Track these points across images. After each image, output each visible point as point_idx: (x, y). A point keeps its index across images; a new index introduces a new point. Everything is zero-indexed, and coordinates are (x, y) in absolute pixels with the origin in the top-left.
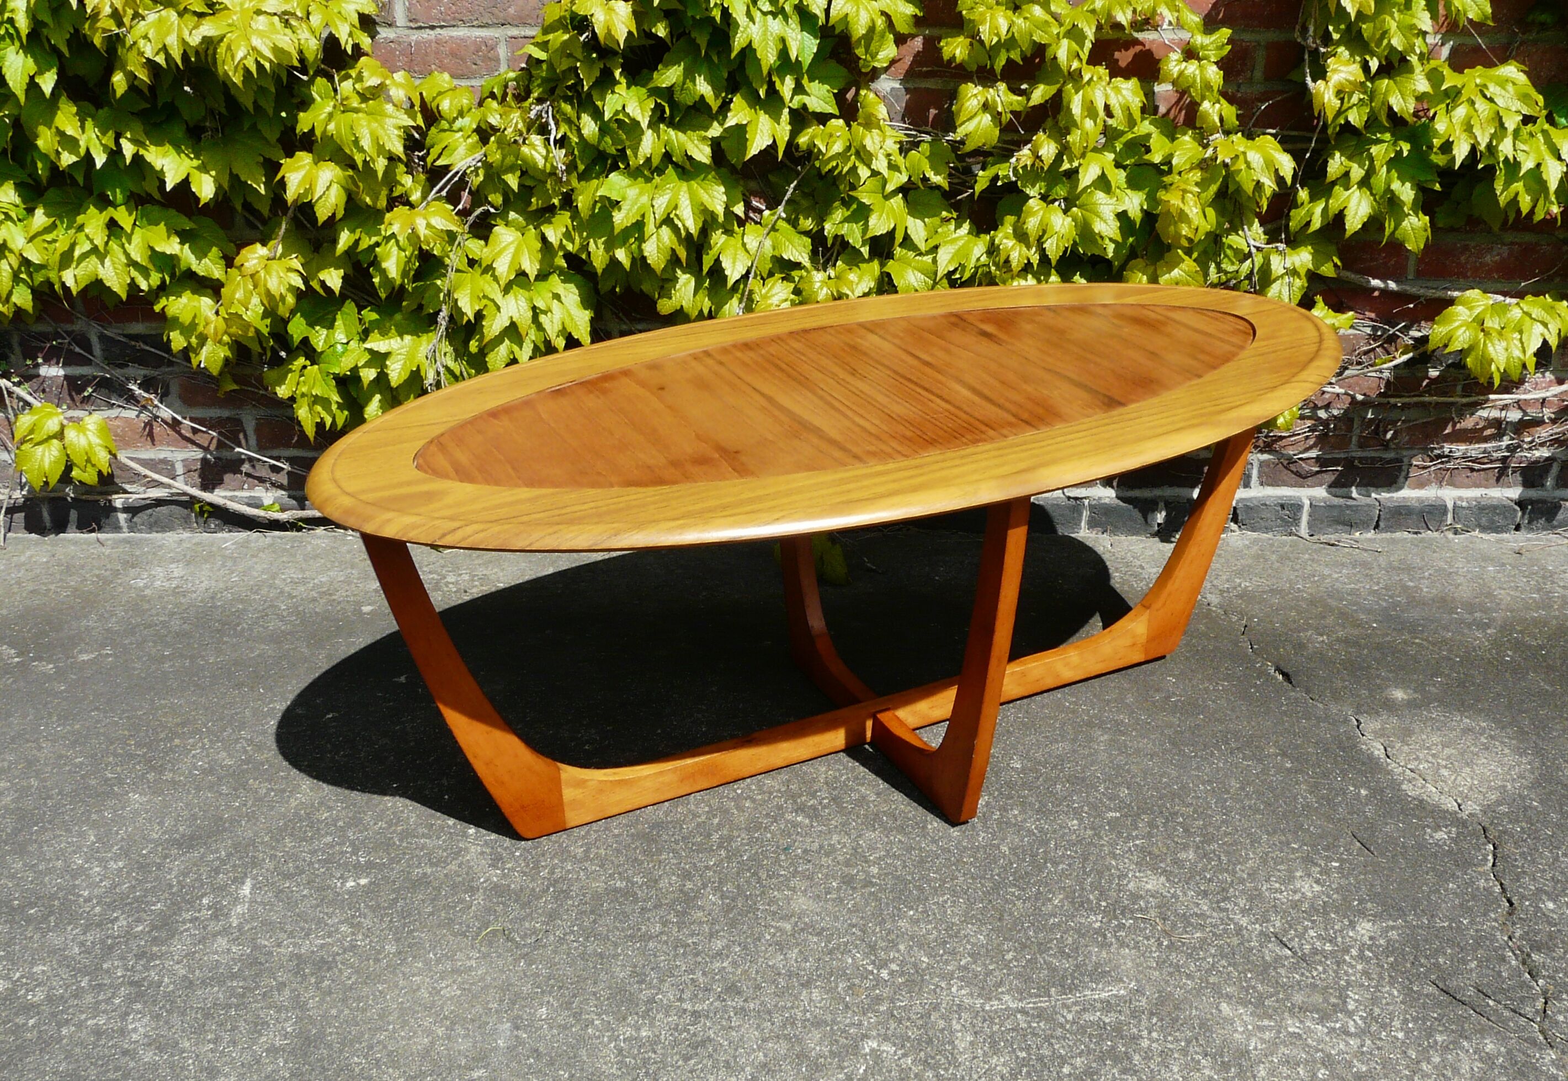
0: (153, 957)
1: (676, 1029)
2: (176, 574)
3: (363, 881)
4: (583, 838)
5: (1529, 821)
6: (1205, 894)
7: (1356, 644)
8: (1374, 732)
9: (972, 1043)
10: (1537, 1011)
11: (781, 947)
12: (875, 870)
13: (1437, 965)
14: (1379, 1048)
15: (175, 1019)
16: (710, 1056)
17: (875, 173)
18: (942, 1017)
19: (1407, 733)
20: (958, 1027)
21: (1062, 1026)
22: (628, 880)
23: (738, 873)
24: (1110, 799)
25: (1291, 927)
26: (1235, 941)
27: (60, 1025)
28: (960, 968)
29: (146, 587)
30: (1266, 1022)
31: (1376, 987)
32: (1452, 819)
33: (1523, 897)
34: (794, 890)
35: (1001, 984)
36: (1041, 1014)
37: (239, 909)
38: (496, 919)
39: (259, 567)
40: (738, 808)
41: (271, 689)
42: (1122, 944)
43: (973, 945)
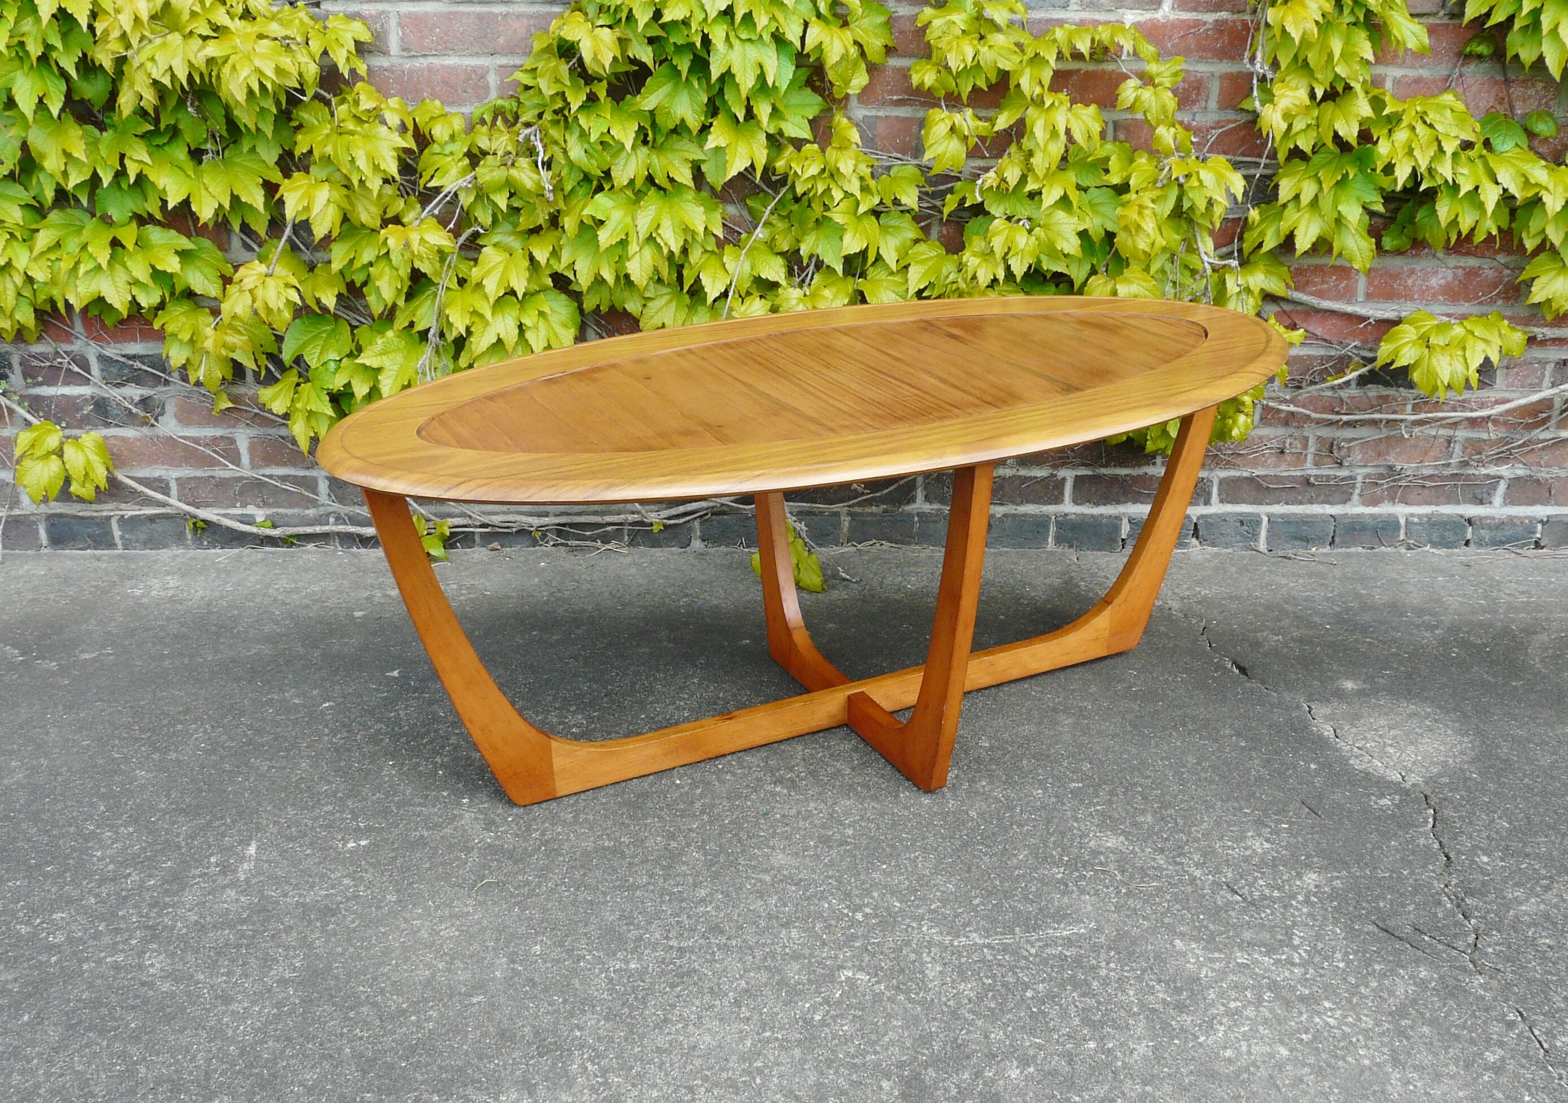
0: (166, 905)
1: (663, 962)
2: (171, 585)
3: (363, 843)
4: (572, 805)
5: (1469, 790)
6: (1162, 851)
7: (1310, 642)
8: (1325, 717)
9: (941, 972)
10: (1469, 945)
11: (761, 895)
12: (850, 832)
13: (1378, 909)
14: (1321, 976)
15: (190, 957)
16: (695, 984)
17: (847, 195)
18: (913, 951)
19: (1357, 717)
20: (929, 959)
21: (1026, 958)
22: (616, 840)
23: (720, 834)
24: (1073, 772)
25: (1241, 877)
26: (1189, 889)
27: (81, 961)
28: (930, 911)
29: (143, 596)
30: (1217, 955)
31: (1320, 926)
32: (1396, 788)
33: (1459, 853)
34: (773, 848)
35: (969, 924)
36: (1005, 949)
37: (246, 866)
38: (491, 873)
39: (252, 579)
40: (719, 780)
41: (268, 682)
42: (1082, 891)
43: (943, 892)
